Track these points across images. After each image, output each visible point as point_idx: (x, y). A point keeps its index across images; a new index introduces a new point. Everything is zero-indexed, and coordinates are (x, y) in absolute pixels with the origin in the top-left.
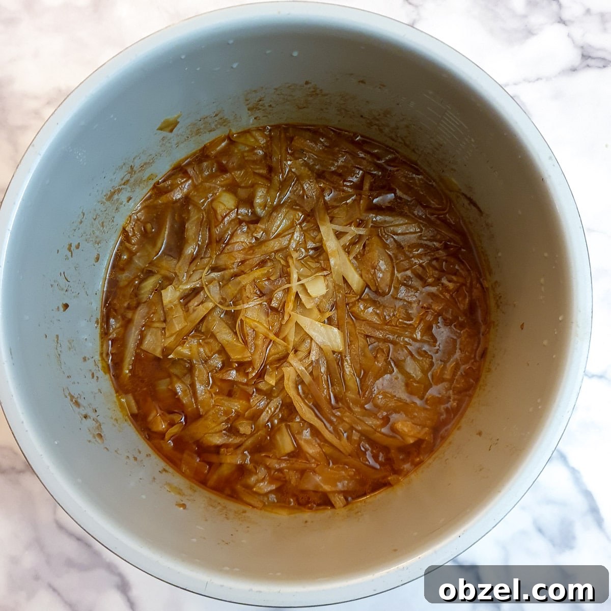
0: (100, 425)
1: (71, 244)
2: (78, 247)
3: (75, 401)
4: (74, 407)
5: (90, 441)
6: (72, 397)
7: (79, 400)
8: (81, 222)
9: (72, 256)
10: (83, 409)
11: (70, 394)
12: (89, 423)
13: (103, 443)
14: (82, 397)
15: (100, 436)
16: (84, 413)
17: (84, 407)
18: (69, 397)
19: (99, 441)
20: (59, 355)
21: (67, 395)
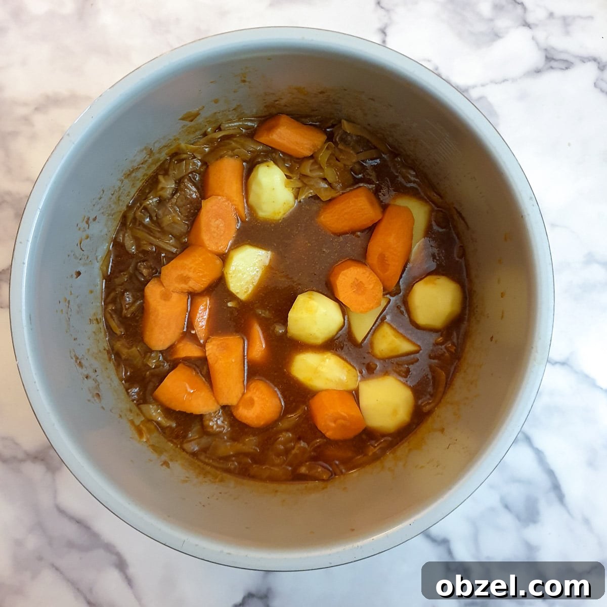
0: (99, 385)
1: (89, 218)
2: (95, 219)
3: (80, 362)
4: (78, 367)
5: (89, 401)
6: (77, 358)
7: (83, 361)
8: (100, 198)
9: (88, 228)
10: (85, 369)
11: (75, 356)
12: (90, 383)
13: (100, 402)
14: (85, 359)
15: (98, 395)
16: (86, 373)
17: (86, 367)
18: (74, 359)
19: (97, 400)
20: (69, 319)
21: (73, 356)
